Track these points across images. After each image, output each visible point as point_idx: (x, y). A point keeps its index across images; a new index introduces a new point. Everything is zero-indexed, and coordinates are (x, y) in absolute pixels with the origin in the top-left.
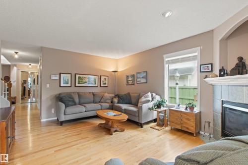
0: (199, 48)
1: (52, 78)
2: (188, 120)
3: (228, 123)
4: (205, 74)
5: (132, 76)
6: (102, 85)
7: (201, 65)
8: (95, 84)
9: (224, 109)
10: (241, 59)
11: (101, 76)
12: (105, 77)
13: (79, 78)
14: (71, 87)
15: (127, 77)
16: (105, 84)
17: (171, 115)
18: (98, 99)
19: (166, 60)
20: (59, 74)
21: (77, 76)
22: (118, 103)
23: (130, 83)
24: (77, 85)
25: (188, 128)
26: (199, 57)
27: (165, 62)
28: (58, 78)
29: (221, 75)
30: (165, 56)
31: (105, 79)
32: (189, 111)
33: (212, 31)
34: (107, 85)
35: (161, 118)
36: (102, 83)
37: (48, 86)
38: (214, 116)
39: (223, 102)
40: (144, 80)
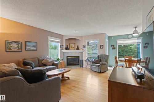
0: (60, 39)
4: (62, 48)
7: (61, 45)
9: (67, 58)
10: (67, 46)
15: (9, 43)
30: (49, 37)
33: (63, 35)
39: (67, 56)
40: (35, 49)
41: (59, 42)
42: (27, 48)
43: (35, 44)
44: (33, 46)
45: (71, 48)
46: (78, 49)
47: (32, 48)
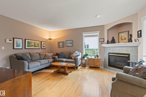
0: (99, 32)
1: (7, 42)
2: (97, 62)
3: (111, 61)
4: (101, 43)
5: (62, 42)
6: (42, 48)
7: (100, 39)
8: (38, 47)
9: (109, 56)
10: (113, 38)
11: (41, 42)
12: (44, 42)
13: (28, 42)
14: (22, 49)
15: (59, 43)
16: (44, 47)
17: (89, 61)
18: (43, 57)
19: (84, 35)
20: (12, 38)
21: (27, 41)
22: (58, 58)
23: (61, 47)
24: (27, 47)
25: (97, 66)
26: (99, 35)
27: (83, 36)
28: (12, 42)
29: (108, 43)
30: (83, 33)
31: (44, 44)
32: (96, 58)
33: (104, 25)
34: (45, 48)
35: (84, 63)
36: (42, 46)
37: (3, 48)
38: (105, 59)
39: (109, 53)
40: (71, 45)
41: (97, 36)
42: (67, 45)
43: (71, 42)
44: (70, 43)
45: (122, 39)
46: (130, 40)
47: (70, 45)
